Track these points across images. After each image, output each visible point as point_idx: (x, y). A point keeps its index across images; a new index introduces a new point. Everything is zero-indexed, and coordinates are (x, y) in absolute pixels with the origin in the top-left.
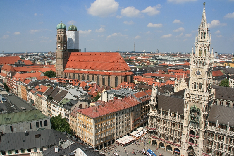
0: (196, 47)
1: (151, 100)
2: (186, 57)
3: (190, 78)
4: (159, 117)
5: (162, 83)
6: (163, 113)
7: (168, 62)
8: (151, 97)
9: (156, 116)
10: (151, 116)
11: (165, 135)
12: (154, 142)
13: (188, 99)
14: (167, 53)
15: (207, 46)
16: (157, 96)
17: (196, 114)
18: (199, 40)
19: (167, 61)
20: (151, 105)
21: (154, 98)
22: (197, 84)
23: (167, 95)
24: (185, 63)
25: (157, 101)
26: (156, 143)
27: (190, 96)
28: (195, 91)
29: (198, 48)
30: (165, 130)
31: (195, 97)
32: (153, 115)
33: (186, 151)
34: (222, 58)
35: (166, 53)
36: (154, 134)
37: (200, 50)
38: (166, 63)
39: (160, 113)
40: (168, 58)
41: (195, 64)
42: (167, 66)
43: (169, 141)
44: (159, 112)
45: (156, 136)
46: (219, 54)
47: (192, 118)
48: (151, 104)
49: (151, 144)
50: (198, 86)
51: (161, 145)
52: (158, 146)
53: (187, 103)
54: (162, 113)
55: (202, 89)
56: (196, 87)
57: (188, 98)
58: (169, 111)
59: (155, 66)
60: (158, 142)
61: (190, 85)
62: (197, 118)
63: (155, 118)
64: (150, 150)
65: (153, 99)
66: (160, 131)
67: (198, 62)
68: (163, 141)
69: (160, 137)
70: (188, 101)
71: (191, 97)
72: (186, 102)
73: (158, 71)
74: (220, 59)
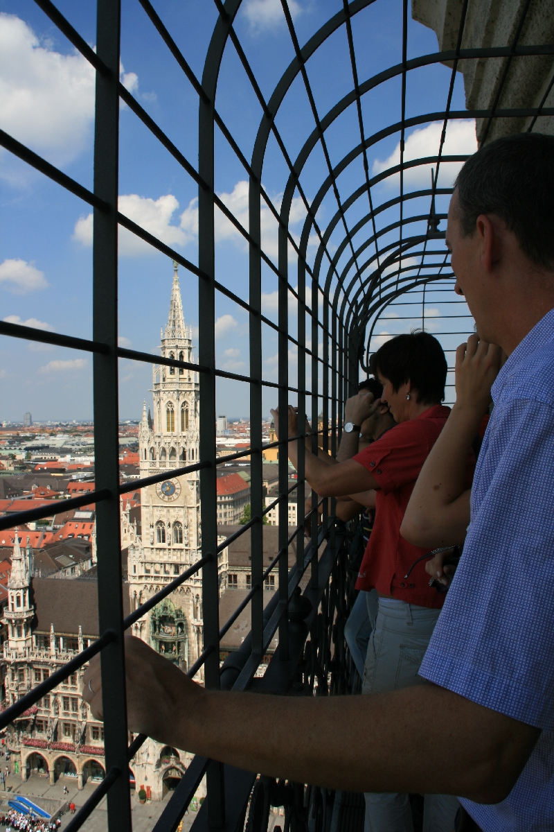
0: (155, 403)
1: (10, 601)
2: (127, 437)
3: (143, 510)
4: (46, 663)
5: (46, 533)
6: (57, 645)
7: (68, 458)
8: (10, 591)
9: (32, 658)
10: (16, 664)
11: (74, 726)
12: (36, 762)
13: (143, 580)
14: (63, 426)
15: (190, 397)
16: (31, 584)
17: (174, 630)
18: (164, 379)
19: (63, 451)
20: (10, 620)
21: (21, 592)
22: (166, 527)
23: (68, 575)
24: (126, 456)
25: (32, 602)
26: (42, 763)
27: (148, 571)
28: (162, 553)
29: (163, 404)
30: (70, 706)
31: (166, 572)
32: (23, 660)
33: (153, 767)
34: (241, 434)
35: (57, 426)
36: (31, 732)
37: (168, 411)
38: (60, 459)
39: (47, 644)
40: (65, 443)
41: (154, 458)
42: (62, 471)
43: (91, 745)
44: (44, 642)
45: (38, 735)
46: (231, 422)
47: (163, 647)
48: (13, 616)
49: (24, 771)
50: (169, 532)
51: (65, 766)
52: (52, 774)
53: (138, 596)
54: (53, 644)
55: (185, 541)
56: (164, 537)
57: (141, 577)
58: (80, 632)
59: (18, 472)
60: (51, 758)
61: (144, 531)
62: (179, 643)
63: (32, 667)
64: (22, 800)
65: (18, 598)
66: (52, 715)
67: (164, 450)
68: (69, 748)
69: (56, 739)
70: (141, 588)
71: (152, 573)
72: (136, 595)
73: (30, 489)
74: (236, 438)
